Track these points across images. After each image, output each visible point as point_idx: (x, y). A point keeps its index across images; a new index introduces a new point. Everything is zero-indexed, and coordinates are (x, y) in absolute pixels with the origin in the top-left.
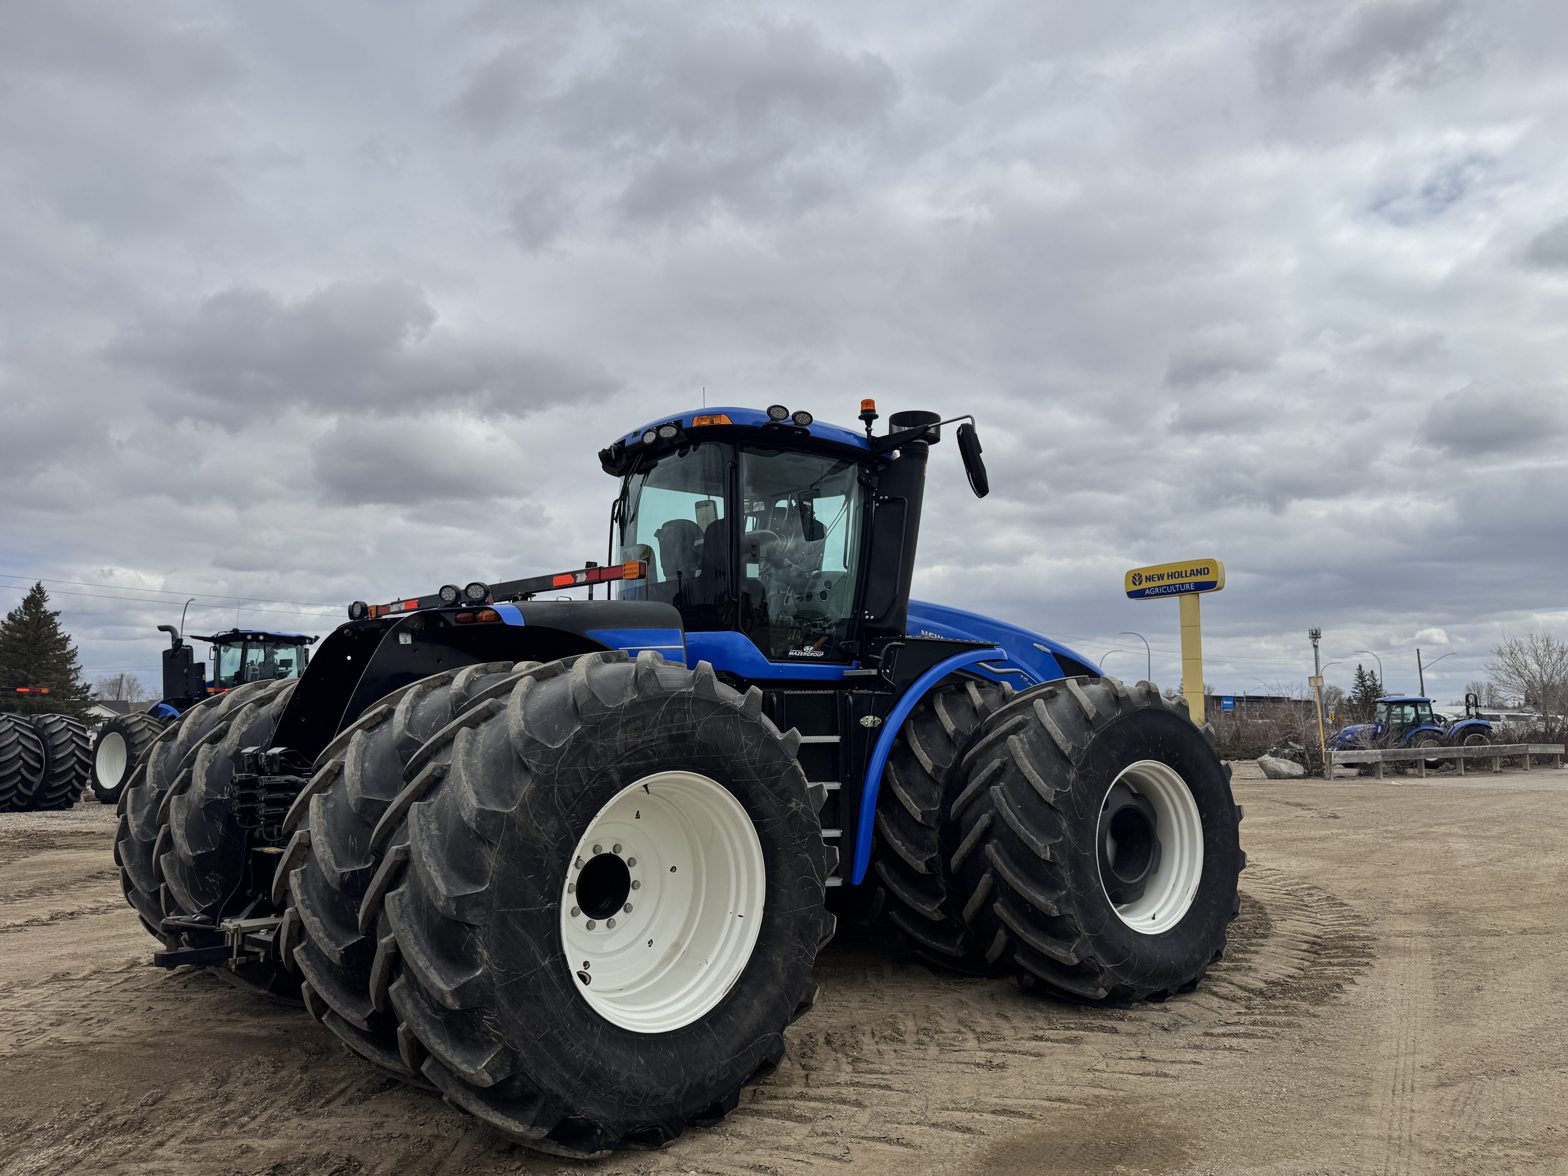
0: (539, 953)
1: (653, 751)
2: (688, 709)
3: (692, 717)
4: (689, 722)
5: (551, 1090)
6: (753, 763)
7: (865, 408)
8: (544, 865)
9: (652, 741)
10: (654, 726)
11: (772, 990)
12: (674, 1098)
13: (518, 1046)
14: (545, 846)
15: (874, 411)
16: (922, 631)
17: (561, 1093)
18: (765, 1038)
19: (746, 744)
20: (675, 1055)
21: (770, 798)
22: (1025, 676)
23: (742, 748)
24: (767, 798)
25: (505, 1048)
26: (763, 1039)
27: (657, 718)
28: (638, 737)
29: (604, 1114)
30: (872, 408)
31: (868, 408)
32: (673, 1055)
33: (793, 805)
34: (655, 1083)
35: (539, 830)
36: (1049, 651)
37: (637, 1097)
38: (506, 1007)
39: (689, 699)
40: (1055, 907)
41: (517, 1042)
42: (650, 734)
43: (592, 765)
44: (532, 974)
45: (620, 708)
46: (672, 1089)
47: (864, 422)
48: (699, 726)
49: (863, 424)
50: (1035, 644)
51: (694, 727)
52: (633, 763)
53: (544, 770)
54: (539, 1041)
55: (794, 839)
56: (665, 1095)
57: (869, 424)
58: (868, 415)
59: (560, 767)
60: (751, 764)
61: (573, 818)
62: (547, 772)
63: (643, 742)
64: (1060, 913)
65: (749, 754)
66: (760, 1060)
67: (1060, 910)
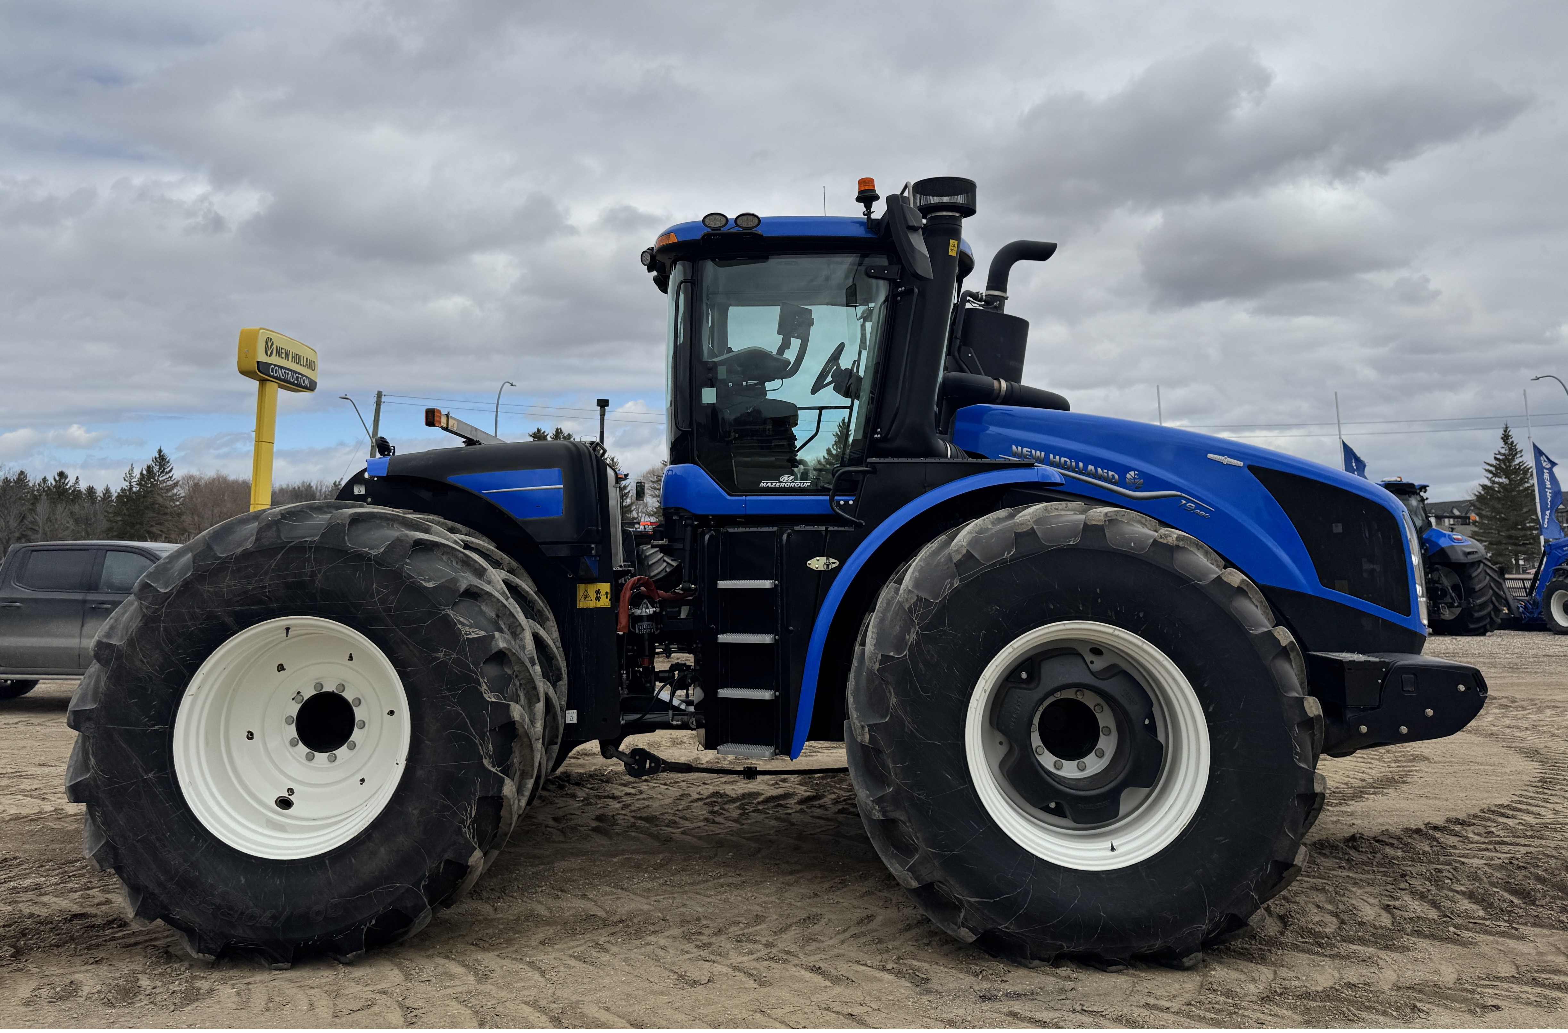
0: (142, 766)
1: (267, 597)
2: (310, 557)
3: (312, 565)
4: (308, 570)
5: (147, 887)
6: (389, 610)
7: (862, 188)
8: (149, 692)
9: (265, 587)
10: (266, 573)
11: (403, 841)
12: (270, 922)
13: (118, 843)
14: (148, 676)
15: (874, 191)
16: (1014, 447)
17: (156, 892)
18: (391, 887)
19: (378, 593)
20: (281, 883)
21: (411, 647)
22: (1189, 501)
23: (372, 596)
24: (408, 647)
25: (107, 842)
26: (388, 888)
27: (270, 566)
28: (248, 584)
29: (197, 920)
30: (871, 188)
31: (867, 188)
32: (278, 882)
33: (441, 655)
34: (251, 904)
35: (143, 662)
36: (1240, 463)
37: (232, 912)
38: (110, 808)
39: (310, 548)
40: (877, 807)
41: (117, 839)
42: (261, 580)
43: (198, 608)
44: (133, 784)
45: (230, 557)
46: (268, 914)
47: (862, 204)
48: (319, 573)
49: (861, 207)
50: (1210, 456)
51: (313, 574)
52: (246, 607)
53: (152, 610)
54: (138, 842)
55: (441, 690)
56: (260, 917)
57: (868, 206)
58: (867, 196)
59: (166, 609)
60: (385, 612)
61: (180, 654)
62: (154, 612)
63: (253, 589)
64: (884, 815)
65: (382, 601)
66: (384, 908)
67: (884, 813)
